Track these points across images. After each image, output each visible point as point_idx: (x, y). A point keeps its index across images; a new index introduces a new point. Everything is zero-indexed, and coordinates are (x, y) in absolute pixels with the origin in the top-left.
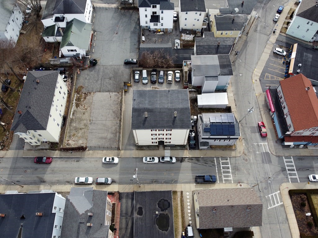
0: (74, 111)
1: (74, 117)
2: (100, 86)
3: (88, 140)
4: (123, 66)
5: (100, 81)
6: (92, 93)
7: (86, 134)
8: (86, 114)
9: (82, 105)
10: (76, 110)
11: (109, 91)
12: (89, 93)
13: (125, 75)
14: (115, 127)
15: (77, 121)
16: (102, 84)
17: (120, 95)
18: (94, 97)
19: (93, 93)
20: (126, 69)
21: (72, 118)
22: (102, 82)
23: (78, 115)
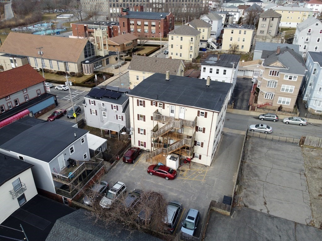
11: (271, 217)
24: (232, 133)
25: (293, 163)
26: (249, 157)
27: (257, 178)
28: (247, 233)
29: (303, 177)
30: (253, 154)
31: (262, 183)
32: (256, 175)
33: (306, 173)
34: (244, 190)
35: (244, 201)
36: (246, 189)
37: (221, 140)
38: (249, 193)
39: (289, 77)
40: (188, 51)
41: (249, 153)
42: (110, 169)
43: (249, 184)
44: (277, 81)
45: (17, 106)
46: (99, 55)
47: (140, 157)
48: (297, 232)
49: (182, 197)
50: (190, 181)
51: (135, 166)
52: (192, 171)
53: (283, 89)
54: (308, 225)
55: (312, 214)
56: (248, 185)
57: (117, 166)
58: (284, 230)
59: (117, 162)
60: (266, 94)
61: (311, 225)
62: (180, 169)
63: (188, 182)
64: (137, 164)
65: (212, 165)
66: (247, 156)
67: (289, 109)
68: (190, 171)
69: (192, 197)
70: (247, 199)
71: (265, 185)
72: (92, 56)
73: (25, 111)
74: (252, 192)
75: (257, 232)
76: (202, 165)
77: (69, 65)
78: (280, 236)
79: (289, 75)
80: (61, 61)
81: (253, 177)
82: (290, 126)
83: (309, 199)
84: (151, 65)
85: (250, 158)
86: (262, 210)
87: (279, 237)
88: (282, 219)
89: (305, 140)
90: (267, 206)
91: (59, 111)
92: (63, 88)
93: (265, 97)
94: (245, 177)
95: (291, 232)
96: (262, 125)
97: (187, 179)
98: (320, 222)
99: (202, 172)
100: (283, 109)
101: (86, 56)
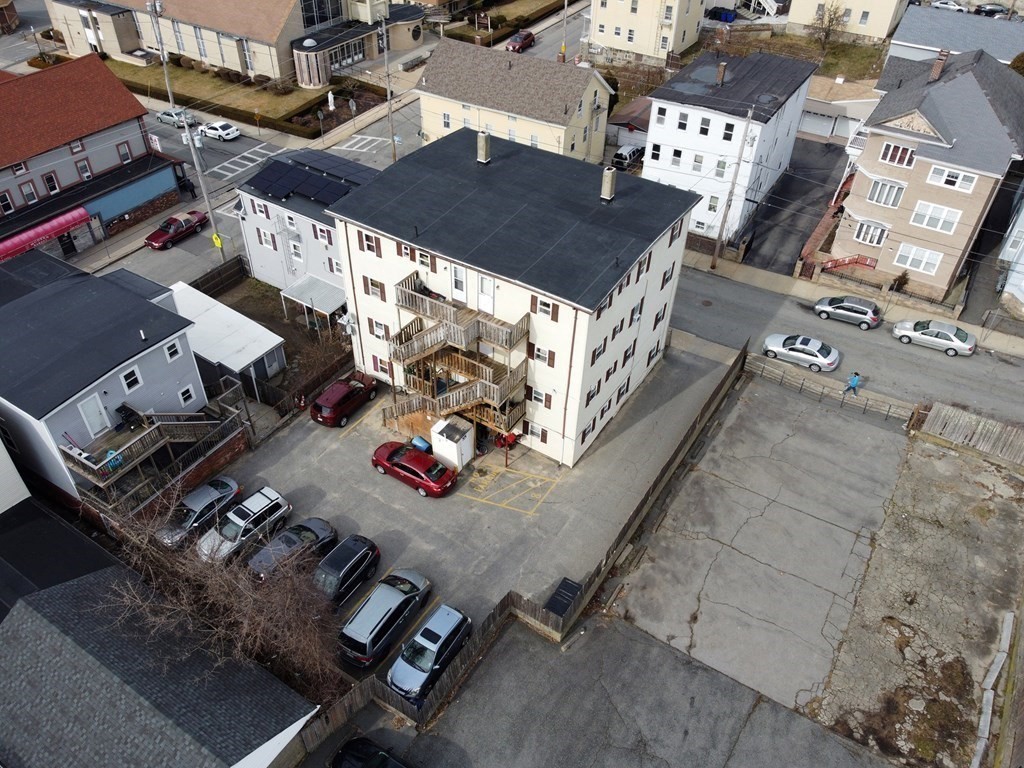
0: (985, 652)
1: (986, 607)
8: (895, 590)
9: (923, 662)
10: (970, 646)
11: (691, 665)
14: (730, 453)
17: (625, 603)
18: (820, 675)
19: (813, 716)
23: (956, 608)
24: (696, 357)
25: (853, 494)
26: (714, 450)
27: (706, 529)
28: (588, 705)
29: (863, 547)
30: (730, 444)
31: (717, 547)
32: (709, 519)
33: (881, 533)
34: (646, 565)
35: (631, 600)
36: (652, 560)
37: (650, 379)
38: (658, 577)
39: (945, 177)
40: (656, 23)
41: (721, 436)
42: (269, 437)
43: (672, 546)
44: (905, 184)
45: (52, 193)
46: (356, 18)
47: (369, 408)
48: (747, 728)
49: (447, 557)
50: (492, 508)
51: (345, 437)
52: (510, 475)
53: (920, 218)
54: (796, 710)
55: (829, 677)
56: (667, 549)
57: (291, 432)
58: (710, 714)
59: (295, 416)
60: (862, 225)
61: (807, 711)
62: (476, 464)
63: (483, 513)
64: (355, 429)
65: (581, 464)
66: (710, 448)
67: (932, 287)
68: (503, 476)
69: (476, 562)
70: (643, 596)
71: (722, 556)
72: (330, 23)
73: (76, 213)
74: (668, 576)
75: (621, 707)
76: (548, 462)
77: (252, 50)
78: (686, 733)
79: (948, 169)
80: (230, 36)
81: (693, 524)
82: (911, 354)
83: (844, 626)
84: (492, 81)
85: (716, 456)
86: (673, 637)
87: (681, 735)
88: (724, 679)
89: (926, 415)
90: (695, 626)
91: (182, 216)
92: (221, 132)
93: (858, 237)
94: (668, 521)
95: (728, 725)
96: (805, 342)
97: (484, 501)
98: (841, 707)
99: (539, 484)
100: (908, 287)
101: (309, 22)
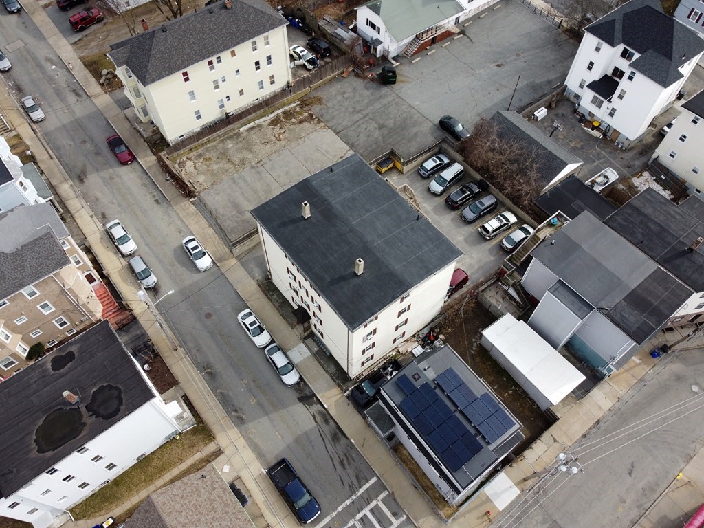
0: (259, 126)
1: (245, 134)
2: (350, 124)
3: (215, 187)
4: (431, 124)
5: (361, 116)
6: (323, 124)
7: (223, 176)
8: (269, 146)
9: (281, 128)
10: (262, 127)
11: (352, 146)
12: (319, 120)
13: (413, 143)
15: (240, 144)
16: (358, 124)
18: (315, 133)
19: (326, 125)
20: (432, 134)
21: (242, 133)
22: (361, 122)
23: (254, 137)
25: (248, 179)
